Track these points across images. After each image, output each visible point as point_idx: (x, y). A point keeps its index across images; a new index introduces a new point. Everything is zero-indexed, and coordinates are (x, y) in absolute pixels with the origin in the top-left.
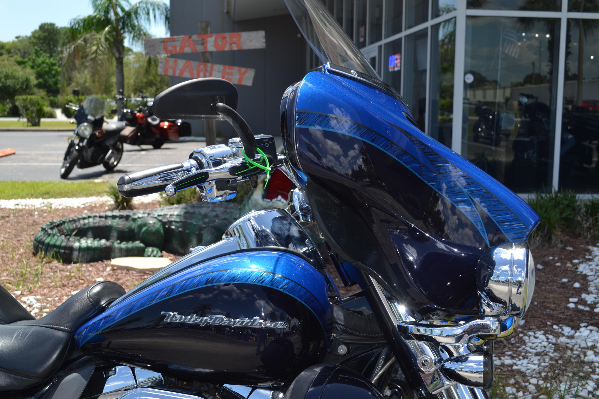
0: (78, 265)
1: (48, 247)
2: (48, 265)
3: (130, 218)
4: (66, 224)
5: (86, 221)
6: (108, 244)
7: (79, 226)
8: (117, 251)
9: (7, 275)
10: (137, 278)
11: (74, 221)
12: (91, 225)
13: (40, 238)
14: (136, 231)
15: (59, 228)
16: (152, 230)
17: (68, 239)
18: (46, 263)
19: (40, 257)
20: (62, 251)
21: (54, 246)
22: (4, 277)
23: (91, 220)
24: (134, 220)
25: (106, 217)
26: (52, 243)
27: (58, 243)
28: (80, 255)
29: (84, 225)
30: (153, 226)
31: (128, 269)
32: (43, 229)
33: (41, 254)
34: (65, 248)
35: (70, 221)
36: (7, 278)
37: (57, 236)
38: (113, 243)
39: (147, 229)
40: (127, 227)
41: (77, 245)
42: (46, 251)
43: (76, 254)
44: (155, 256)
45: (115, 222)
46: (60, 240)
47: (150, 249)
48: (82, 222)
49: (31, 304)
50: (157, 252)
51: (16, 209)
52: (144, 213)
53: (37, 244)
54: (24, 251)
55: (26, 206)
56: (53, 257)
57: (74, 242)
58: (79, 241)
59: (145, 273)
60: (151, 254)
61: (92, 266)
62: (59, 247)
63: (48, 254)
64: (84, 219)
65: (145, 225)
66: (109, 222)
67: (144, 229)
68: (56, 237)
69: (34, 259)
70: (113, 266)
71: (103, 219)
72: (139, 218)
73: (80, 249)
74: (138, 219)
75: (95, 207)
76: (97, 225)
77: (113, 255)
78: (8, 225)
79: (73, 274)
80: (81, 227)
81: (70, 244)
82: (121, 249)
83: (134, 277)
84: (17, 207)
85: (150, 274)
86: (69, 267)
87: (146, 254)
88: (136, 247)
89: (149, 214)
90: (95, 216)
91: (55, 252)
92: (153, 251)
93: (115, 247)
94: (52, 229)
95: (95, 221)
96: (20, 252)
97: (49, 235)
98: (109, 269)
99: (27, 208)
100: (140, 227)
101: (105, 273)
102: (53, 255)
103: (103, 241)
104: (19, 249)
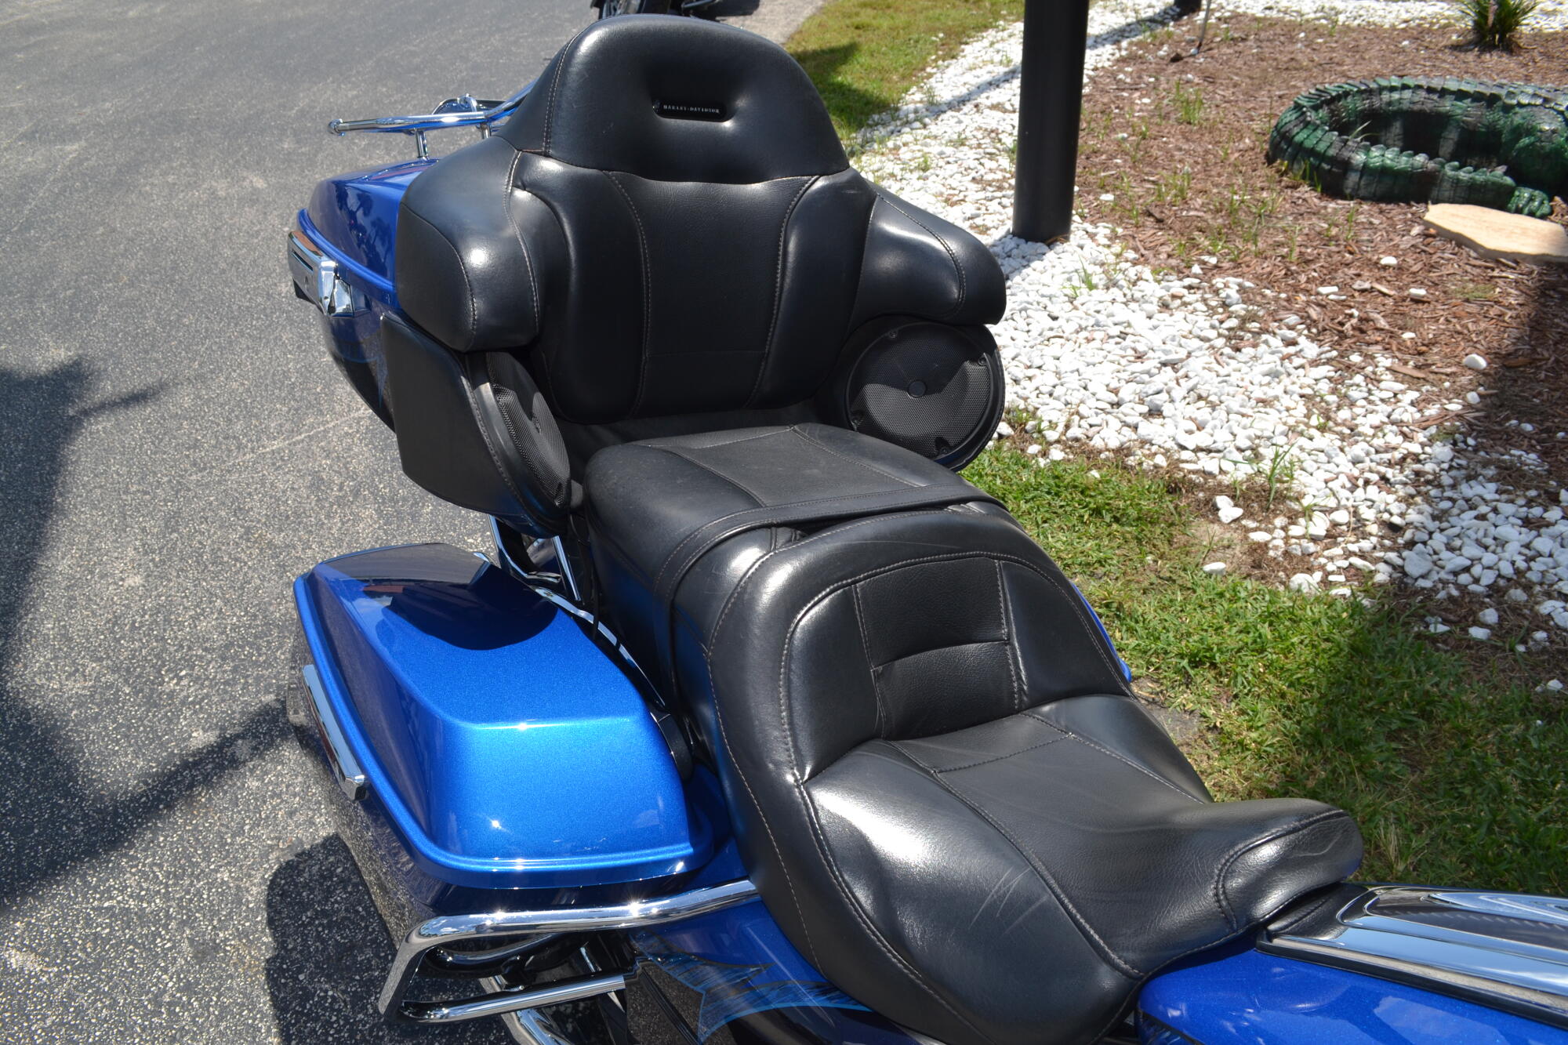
0: (1352, 203)
1: (1300, 152)
2: (1289, 191)
3: (1499, 103)
4: (1349, 99)
5: (1396, 96)
6: (1431, 165)
7: (1377, 104)
8: (1446, 185)
9: (1203, 205)
10: (1476, 271)
11: (1369, 92)
12: (1405, 106)
13: (1287, 128)
14: (1504, 138)
15: (1332, 107)
16: (1542, 148)
17: (1345, 142)
18: (1287, 187)
19: (1278, 171)
20: (1326, 167)
21: (1312, 152)
22: (1196, 210)
23: (1407, 94)
24: (1507, 109)
25: (1443, 93)
26: (1309, 144)
27: (1321, 147)
28: (1362, 183)
29: (1390, 103)
30: (1550, 140)
31: (1460, 242)
32: (1298, 107)
33: (1282, 164)
34: (1333, 161)
35: (1360, 92)
36: (1200, 214)
37: (1323, 130)
38: (1443, 166)
39: (1532, 144)
40: (1486, 123)
41: (1359, 158)
42: (1293, 159)
43: (1353, 178)
44: (1532, 214)
45: (1460, 108)
46: (1326, 141)
47: (1526, 193)
48: (1386, 96)
49: (1228, 301)
50: (1542, 203)
51: (1265, 19)
52: (1535, 95)
53: (1278, 139)
54: (1251, 145)
55: (1285, 13)
56: (1304, 177)
57: (1355, 151)
58: (1367, 150)
59: (1498, 262)
60: (1525, 206)
61: (1381, 212)
62: (1322, 157)
63: (1296, 166)
64: (1392, 89)
65: (1530, 131)
66: (1447, 105)
67: (1525, 141)
68: (1319, 133)
69: (1265, 171)
70: (1428, 225)
71: (1435, 97)
72: (1520, 105)
73: (1365, 169)
74: (1517, 109)
75: (1429, 31)
76: (1416, 107)
77: (1435, 193)
78: (1240, 63)
79: (1334, 231)
80: (1381, 108)
81: (1346, 154)
82: (1457, 182)
83: (1468, 268)
84: (1267, 12)
85: (1508, 266)
86: (1332, 205)
87: (1512, 206)
88: (1494, 183)
89: (1546, 100)
90: (1419, 87)
91: (1312, 166)
92: (1531, 199)
93: (1445, 174)
94: (1316, 108)
95: (1416, 99)
96: (1241, 146)
97: (1307, 124)
98: (1416, 230)
99: (1287, 18)
100: (1519, 132)
101: (1405, 242)
102: (1305, 171)
103: (1421, 159)
104: (1242, 138)
